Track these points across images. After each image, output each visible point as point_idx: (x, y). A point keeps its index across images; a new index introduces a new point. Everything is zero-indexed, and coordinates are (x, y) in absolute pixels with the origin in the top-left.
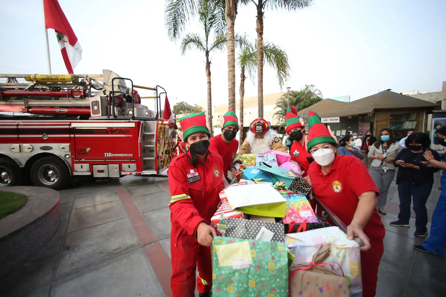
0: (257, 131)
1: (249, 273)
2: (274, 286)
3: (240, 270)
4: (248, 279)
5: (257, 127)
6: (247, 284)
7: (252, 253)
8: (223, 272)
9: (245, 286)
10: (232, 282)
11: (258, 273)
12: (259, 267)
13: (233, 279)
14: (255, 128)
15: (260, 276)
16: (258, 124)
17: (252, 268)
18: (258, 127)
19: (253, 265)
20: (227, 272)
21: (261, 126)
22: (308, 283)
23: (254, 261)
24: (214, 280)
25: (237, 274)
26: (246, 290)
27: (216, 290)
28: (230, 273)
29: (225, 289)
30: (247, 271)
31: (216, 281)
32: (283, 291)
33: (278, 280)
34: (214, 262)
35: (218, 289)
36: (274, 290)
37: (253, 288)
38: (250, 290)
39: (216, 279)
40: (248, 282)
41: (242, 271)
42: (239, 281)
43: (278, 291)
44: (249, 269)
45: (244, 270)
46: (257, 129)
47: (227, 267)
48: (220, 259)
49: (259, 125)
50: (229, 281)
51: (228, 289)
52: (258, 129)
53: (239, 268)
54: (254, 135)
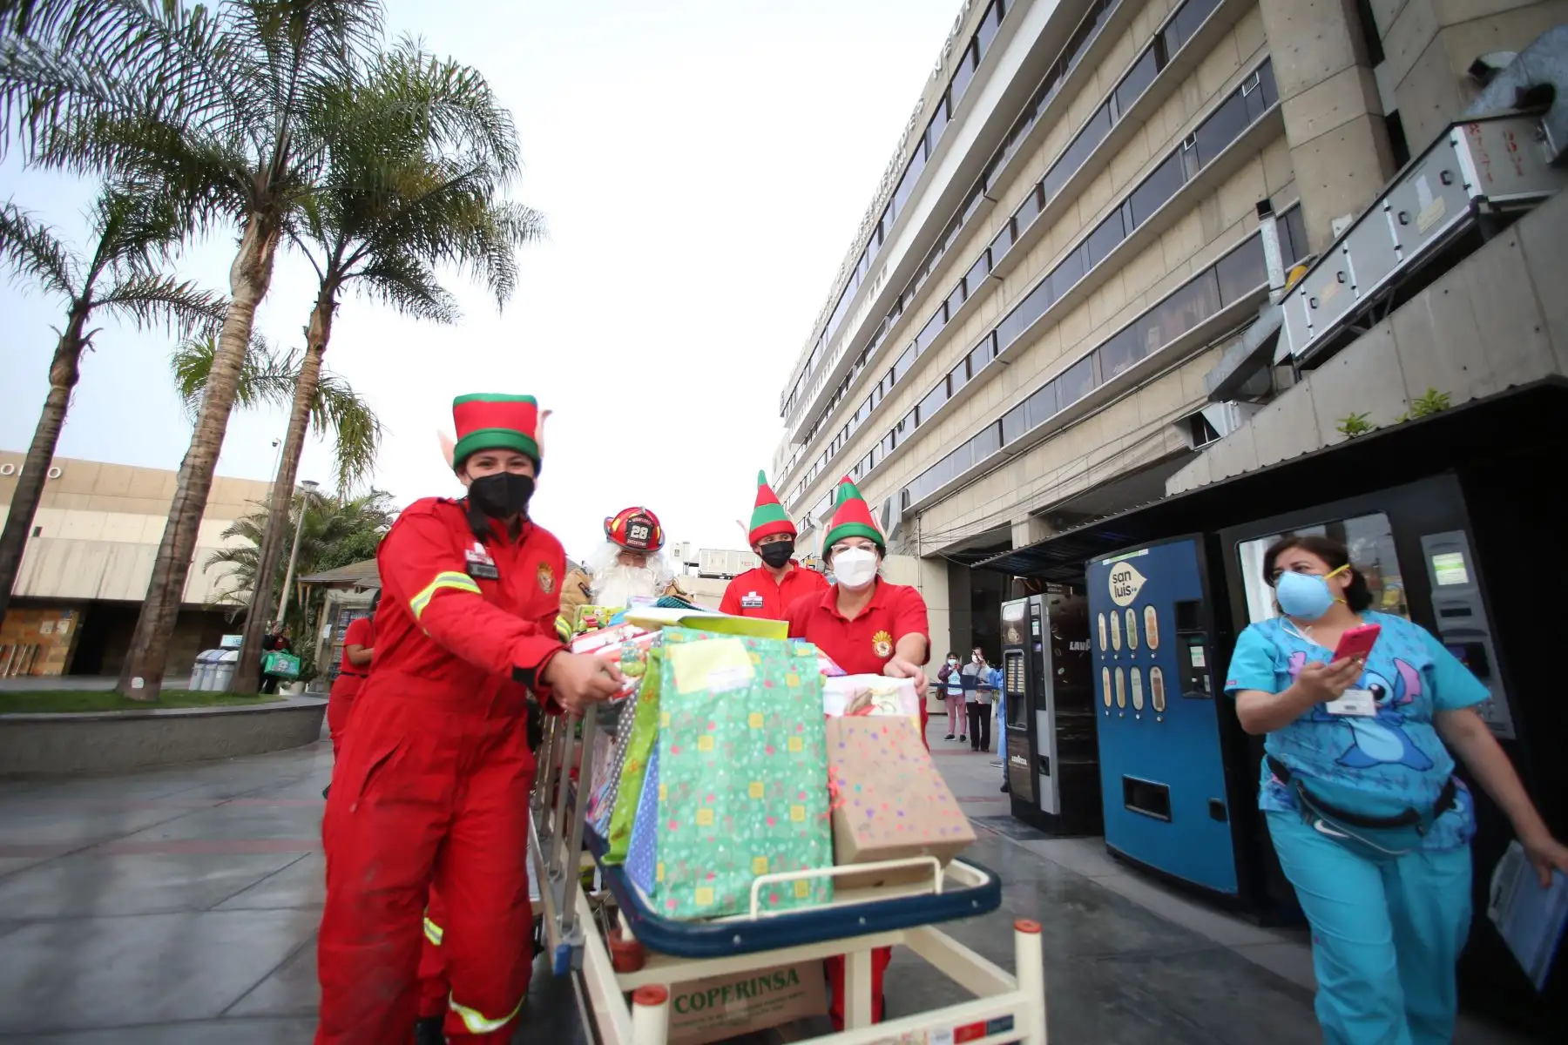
0: (629, 541)
1: (747, 698)
2: (799, 719)
3: (729, 693)
4: (748, 711)
5: (634, 527)
6: (746, 721)
7: (753, 659)
8: (687, 706)
9: (743, 726)
10: (711, 726)
11: (767, 695)
12: (769, 684)
13: (711, 717)
14: (629, 529)
15: (771, 702)
16: (640, 520)
17: (755, 687)
18: (638, 527)
19: (757, 680)
20: (698, 704)
21: (646, 530)
22: (851, 731)
23: (758, 672)
24: (665, 729)
25: (721, 703)
26: (746, 735)
27: (670, 753)
28: (704, 706)
29: (693, 747)
30: (744, 693)
31: (669, 730)
32: (817, 728)
33: (807, 707)
34: (664, 684)
35: (675, 750)
36: (800, 727)
37: (759, 730)
38: (754, 735)
39: (672, 726)
40: (747, 718)
41: (734, 695)
42: (729, 718)
43: (808, 728)
44: (749, 689)
45: (739, 691)
46: (632, 535)
47: (696, 693)
48: (680, 674)
49: (642, 525)
50: (700, 725)
51: (700, 745)
52: (636, 536)
53: (727, 688)
54: (618, 550)
